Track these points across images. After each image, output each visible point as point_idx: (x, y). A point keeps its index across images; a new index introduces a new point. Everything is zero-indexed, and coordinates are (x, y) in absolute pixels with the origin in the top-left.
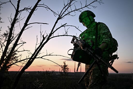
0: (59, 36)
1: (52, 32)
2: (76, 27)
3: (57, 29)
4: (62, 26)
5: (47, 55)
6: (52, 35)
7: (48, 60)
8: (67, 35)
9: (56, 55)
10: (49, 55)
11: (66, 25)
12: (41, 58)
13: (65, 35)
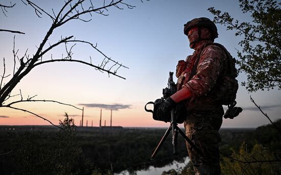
0: (53, 61)
1: (40, 53)
2: (92, 45)
3: (51, 48)
4: (62, 41)
5: (21, 101)
6: (40, 58)
7: (25, 111)
8: (71, 60)
9: (44, 101)
10: (28, 100)
11: (70, 39)
12: (8, 106)
13: (67, 59)
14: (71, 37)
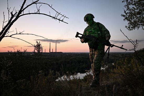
0: (30, 14)
1: (22, 9)
2: (49, 5)
3: (28, 6)
4: (34, 3)
5: (16, 34)
6: (22, 12)
7: (19, 39)
8: (39, 14)
9: (28, 34)
10: (20, 34)
12: (10, 36)
13: (37, 13)
14: (38, 1)
